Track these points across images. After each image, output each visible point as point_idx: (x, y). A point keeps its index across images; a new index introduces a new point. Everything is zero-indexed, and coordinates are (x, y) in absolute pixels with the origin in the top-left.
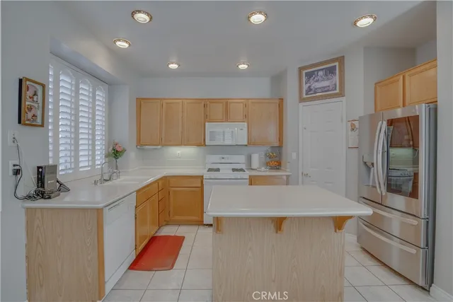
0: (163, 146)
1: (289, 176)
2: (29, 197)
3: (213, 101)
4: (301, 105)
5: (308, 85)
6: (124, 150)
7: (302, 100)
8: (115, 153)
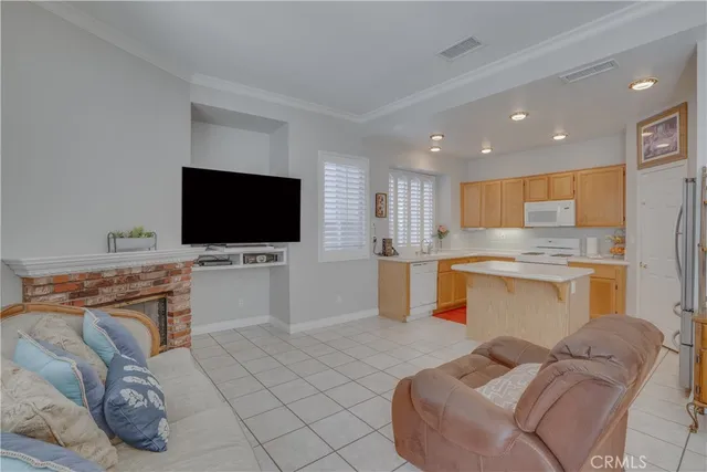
0: (487, 228)
1: (626, 266)
2: (379, 254)
3: (533, 178)
4: (640, 172)
5: (647, 145)
6: (447, 232)
7: (641, 166)
8: (441, 234)
